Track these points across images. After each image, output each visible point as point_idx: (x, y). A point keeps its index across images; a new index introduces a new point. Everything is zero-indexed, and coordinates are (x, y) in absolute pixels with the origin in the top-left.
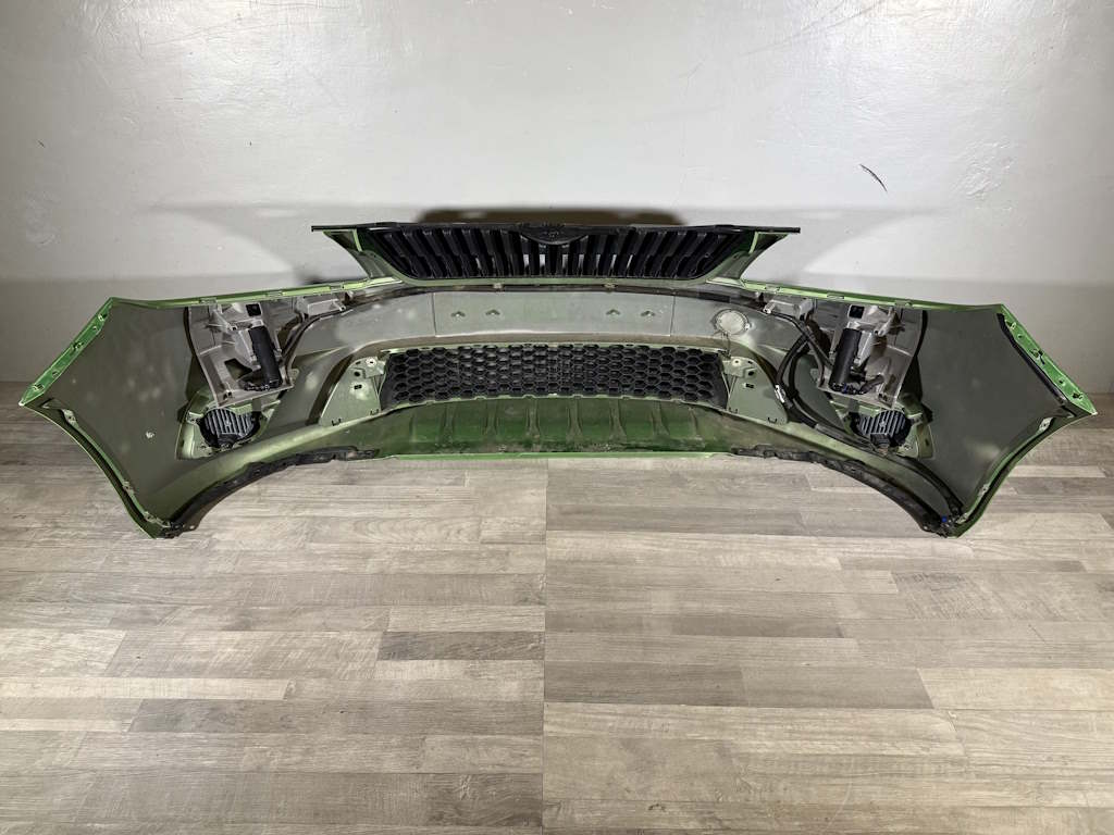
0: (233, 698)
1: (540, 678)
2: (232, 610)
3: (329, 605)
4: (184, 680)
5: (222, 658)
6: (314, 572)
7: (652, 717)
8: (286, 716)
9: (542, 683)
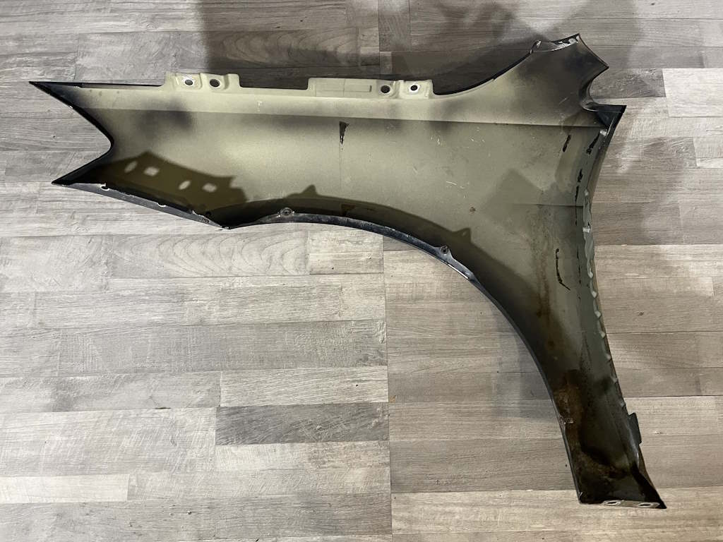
0: (76, 501)
1: (386, 464)
2: (46, 382)
3: (151, 372)
4: (21, 479)
5: (52, 448)
6: (126, 324)
7: (499, 506)
8: (134, 521)
9: (387, 469)
